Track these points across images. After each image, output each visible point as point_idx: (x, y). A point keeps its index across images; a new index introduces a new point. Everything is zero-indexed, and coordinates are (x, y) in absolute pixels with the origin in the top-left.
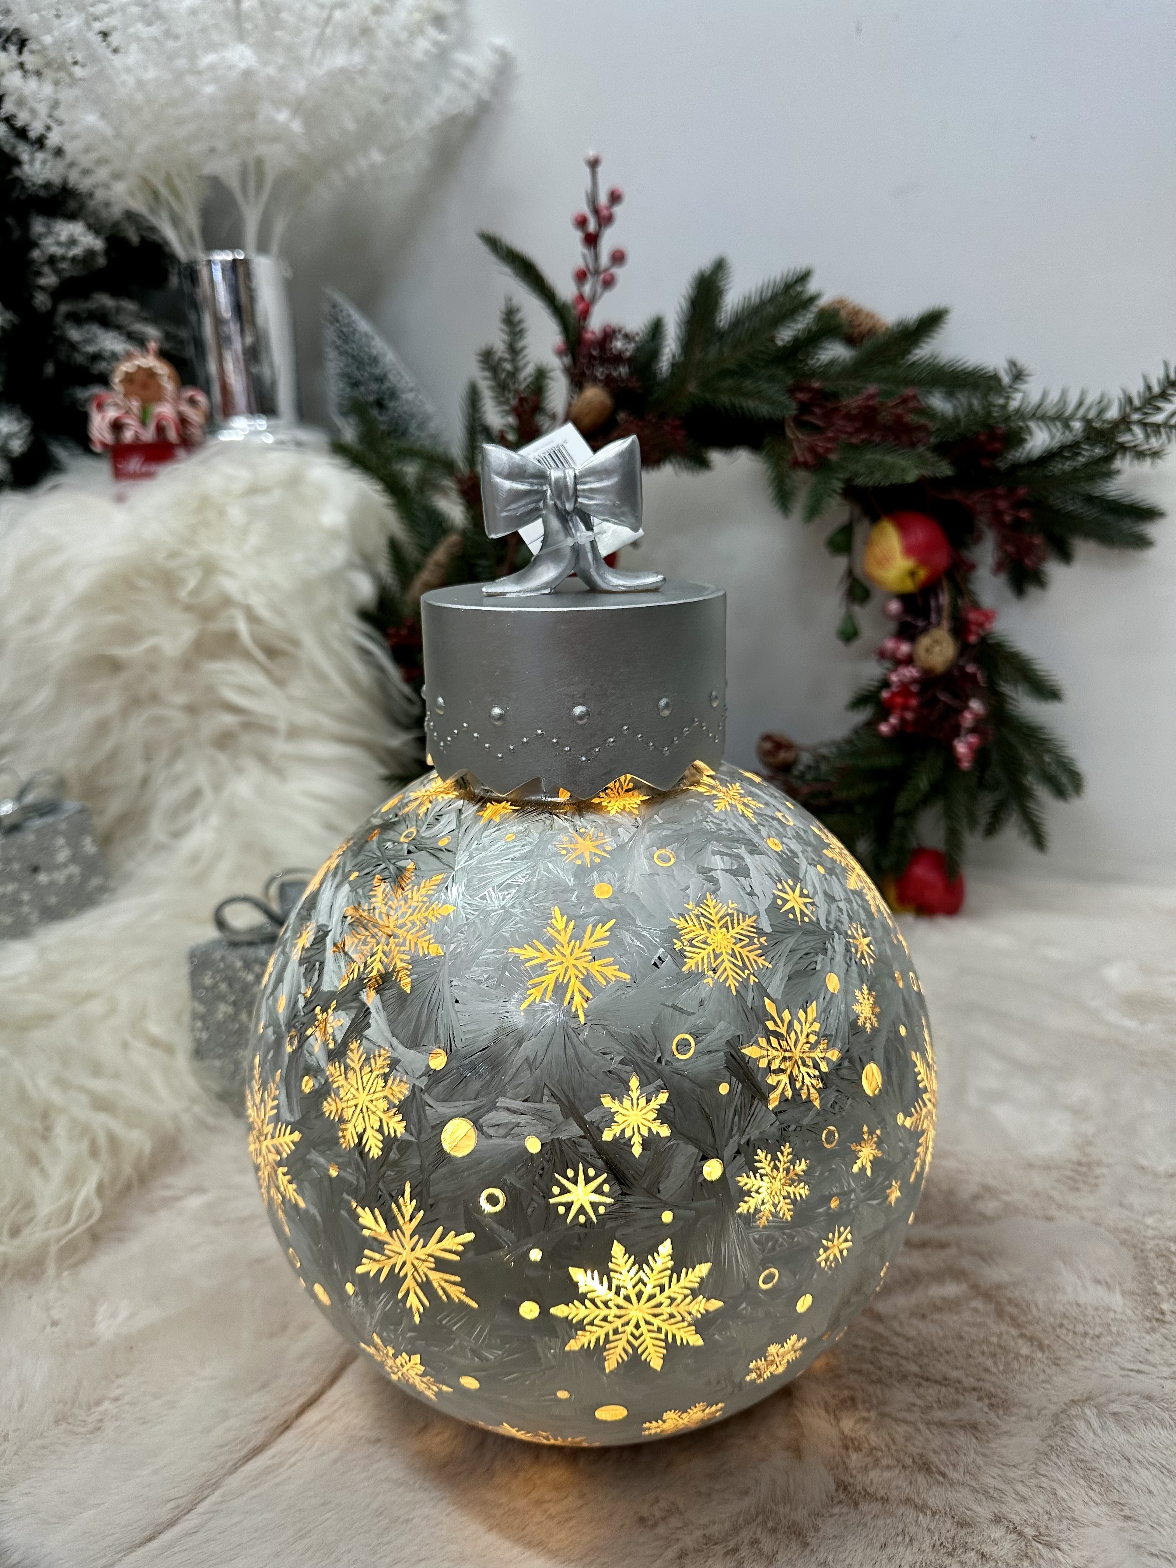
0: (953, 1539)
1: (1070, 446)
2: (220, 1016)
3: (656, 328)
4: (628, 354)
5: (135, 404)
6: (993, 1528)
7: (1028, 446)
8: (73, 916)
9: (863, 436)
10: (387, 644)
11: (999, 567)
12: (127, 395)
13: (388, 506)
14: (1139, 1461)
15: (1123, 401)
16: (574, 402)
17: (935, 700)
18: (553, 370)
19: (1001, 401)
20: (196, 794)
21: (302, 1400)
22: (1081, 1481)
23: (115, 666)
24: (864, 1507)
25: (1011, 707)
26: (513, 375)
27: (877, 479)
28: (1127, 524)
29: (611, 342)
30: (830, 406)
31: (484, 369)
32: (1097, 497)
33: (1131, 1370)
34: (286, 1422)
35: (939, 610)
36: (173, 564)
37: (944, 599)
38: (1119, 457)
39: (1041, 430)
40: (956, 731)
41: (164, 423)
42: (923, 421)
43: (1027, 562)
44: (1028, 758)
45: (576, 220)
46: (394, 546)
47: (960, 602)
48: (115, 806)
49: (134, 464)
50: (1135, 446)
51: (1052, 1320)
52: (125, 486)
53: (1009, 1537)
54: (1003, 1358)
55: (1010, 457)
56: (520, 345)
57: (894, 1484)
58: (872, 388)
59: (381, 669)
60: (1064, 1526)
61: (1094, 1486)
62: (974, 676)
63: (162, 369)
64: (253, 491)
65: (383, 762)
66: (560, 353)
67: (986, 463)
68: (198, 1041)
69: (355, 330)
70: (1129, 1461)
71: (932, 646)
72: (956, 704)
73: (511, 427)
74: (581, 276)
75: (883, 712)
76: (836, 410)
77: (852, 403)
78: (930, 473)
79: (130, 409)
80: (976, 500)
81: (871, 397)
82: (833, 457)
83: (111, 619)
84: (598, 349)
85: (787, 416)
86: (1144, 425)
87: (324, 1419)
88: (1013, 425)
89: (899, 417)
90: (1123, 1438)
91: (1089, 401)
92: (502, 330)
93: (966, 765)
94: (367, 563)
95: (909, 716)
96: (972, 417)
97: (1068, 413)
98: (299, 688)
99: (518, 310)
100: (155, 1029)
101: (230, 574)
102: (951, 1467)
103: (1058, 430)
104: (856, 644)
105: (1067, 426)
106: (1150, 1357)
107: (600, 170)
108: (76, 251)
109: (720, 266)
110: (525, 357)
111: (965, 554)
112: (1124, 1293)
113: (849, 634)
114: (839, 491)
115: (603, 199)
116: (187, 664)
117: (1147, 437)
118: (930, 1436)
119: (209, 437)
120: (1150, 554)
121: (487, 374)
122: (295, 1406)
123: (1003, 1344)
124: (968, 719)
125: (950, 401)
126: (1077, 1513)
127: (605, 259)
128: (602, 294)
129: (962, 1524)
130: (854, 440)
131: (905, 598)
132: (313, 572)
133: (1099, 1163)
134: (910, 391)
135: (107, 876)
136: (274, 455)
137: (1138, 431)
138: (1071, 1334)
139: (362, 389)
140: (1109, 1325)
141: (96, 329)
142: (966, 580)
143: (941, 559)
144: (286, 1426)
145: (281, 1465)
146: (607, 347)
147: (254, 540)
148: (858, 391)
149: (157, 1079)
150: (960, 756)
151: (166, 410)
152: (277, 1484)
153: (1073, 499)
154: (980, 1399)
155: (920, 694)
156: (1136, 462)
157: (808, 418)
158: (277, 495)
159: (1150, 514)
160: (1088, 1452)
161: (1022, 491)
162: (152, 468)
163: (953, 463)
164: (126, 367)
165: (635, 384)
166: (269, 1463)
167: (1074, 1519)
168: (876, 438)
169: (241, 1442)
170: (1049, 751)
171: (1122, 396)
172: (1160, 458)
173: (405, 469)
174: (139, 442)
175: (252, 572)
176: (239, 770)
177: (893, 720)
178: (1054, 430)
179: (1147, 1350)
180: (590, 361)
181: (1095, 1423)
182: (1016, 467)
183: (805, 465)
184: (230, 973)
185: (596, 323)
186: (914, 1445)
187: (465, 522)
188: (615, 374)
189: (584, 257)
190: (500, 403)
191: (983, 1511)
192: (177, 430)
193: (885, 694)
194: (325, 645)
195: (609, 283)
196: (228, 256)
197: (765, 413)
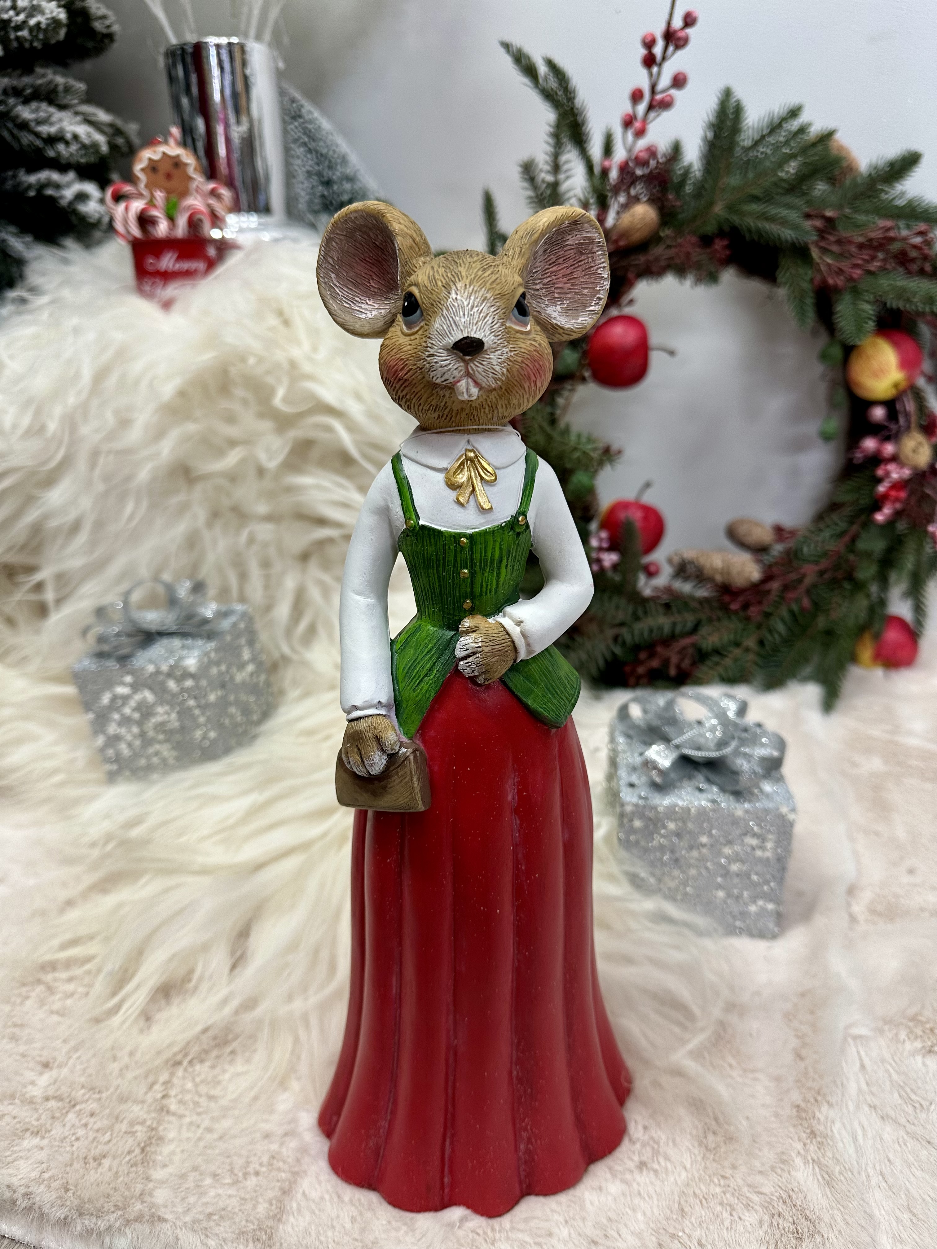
3: (676, 149)
5: (159, 195)
9: (879, 264)
12: (150, 186)
26: (553, 187)
31: (525, 180)
35: (907, 414)
37: (910, 405)
41: (196, 217)
45: (646, 40)
49: (166, 261)
56: (562, 159)
63: (188, 158)
69: (319, 127)
71: (916, 447)
74: (636, 96)
79: (155, 200)
85: (810, 242)
92: (548, 143)
95: (898, 506)
108: (39, 19)
109: (727, 93)
115: (678, 22)
130: (872, 267)
131: (888, 404)
139: (335, 187)
151: (197, 202)
157: (827, 244)
162: (192, 267)
164: (148, 155)
168: (889, 266)
174: (173, 239)
177: (885, 509)
183: (835, 288)
189: (641, 78)
193: (879, 488)
195: (666, 105)
196: (224, 41)
197: (789, 238)
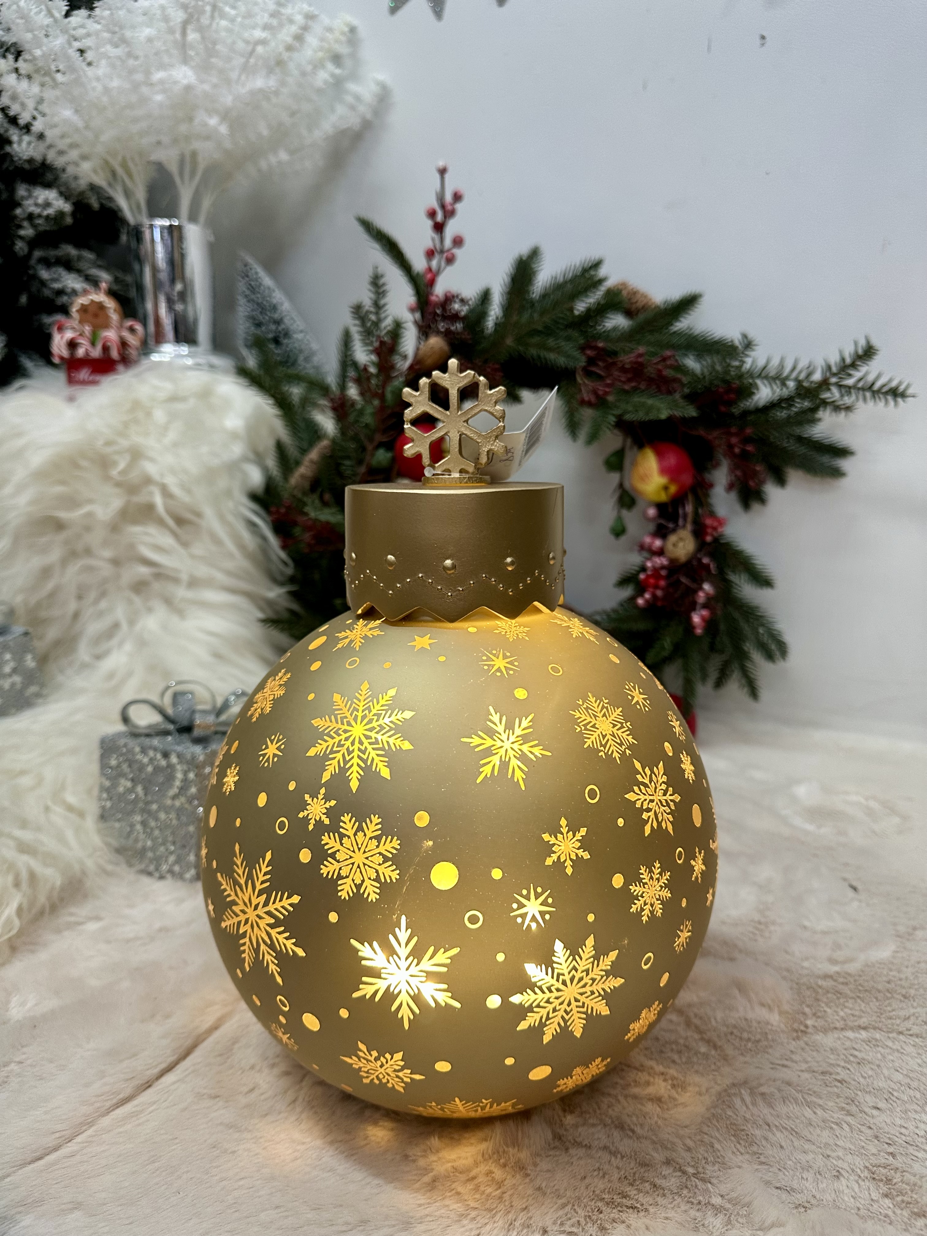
0: (634, 1174)
1: (786, 399)
2: (121, 789)
3: (485, 297)
4: (463, 314)
5: (87, 329)
6: (664, 1168)
7: (756, 398)
8: (14, 714)
9: (633, 384)
10: (269, 519)
11: (730, 487)
12: (81, 322)
13: (277, 416)
14: (776, 1126)
15: (825, 369)
16: (421, 346)
17: (679, 582)
18: (406, 322)
19: (736, 363)
20: (116, 626)
21: (163, 1066)
22: (733, 1138)
23: (59, 526)
24: (572, 1151)
25: (735, 591)
26: (376, 324)
27: (641, 416)
28: (825, 459)
29: (451, 304)
30: (610, 360)
31: (355, 318)
32: (806, 438)
33: (779, 1065)
34: (148, 1082)
35: (685, 516)
36: (108, 450)
37: (689, 508)
38: (821, 409)
39: (765, 386)
40: (693, 606)
41: (109, 344)
42: (679, 376)
43: (751, 483)
44: (746, 629)
45: (428, 212)
46: (280, 447)
47: (700, 511)
48: (52, 633)
49: (84, 374)
50: (833, 402)
51: (725, 1029)
52: (76, 390)
53: (675, 1174)
54: (686, 1054)
55: (742, 405)
56: (382, 302)
57: (596, 1136)
58: (641, 349)
59: (264, 538)
60: (716, 1167)
61: (741, 1142)
62: (708, 566)
63: (110, 304)
64: (174, 399)
65: (261, 609)
66: (412, 310)
67: (723, 409)
68: (103, 808)
69: (260, 284)
70: (769, 1126)
71: (677, 542)
72: (694, 586)
73: (373, 363)
74: (430, 254)
75: (641, 589)
76: (614, 364)
77: (627, 359)
78: (681, 414)
79: (84, 332)
80: (714, 435)
81: (640, 355)
82: (610, 398)
83: (59, 489)
84: (441, 309)
85: (578, 367)
86: (840, 386)
87: (178, 1081)
88: (745, 381)
89: (660, 371)
90: (766, 1111)
91: (800, 367)
92: (370, 290)
93: (699, 631)
94: (258, 459)
95: (659, 593)
96: (713, 374)
97: (785, 374)
98: (198, 549)
99: (382, 276)
100: (71, 799)
101: (152, 460)
102: (638, 1127)
103: (778, 387)
104: (623, 538)
105: (784, 384)
106: (793, 1057)
107: (447, 176)
108: (50, 211)
109: (535, 253)
110: (386, 311)
111: (707, 476)
112: (781, 1013)
113: (619, 531)
114: (613, 423)
115: (448, 198)
116: (115, 528)
117: (842, 396)
118: (626, 1104)
119: (143, 357)
120: (844, 482)
121: (357, 322)
122: (156, 1071)
123: (687, 1044)
124: (701, 597)
125: (700, 362)
126: (727, 1159)
127: (448, 243)
128: (445, 268)
129: (644, 1165)
130: (626, 387)
131: (661, 507)
132: (215, 462)
133: (774, 923)
134: (668, 353)
135: (42, 685)
136: (191, 373)
137: (834, 390)
138: (738, 1040)
139: (263, 328)
140: (766, 1033)
141: (61, 271)
142: (707, 495)
143: (687, 479)
144: (148, 1085)
145: (142, 1111)
146: (448, 308)
147: (172, 436)
148: (631, 351)
149: (70, 835)
150: (695, 624)
151: (111, 335)
152: (139, 1125)
153: (788, 438)
154: (665, 1080)
155: (667, 578)
156: (834, 414)
157: (594, 369)
158: (192, 402)
159: (843, 452)
160: (739, 1118)
161: (749, 431)
162: (98, 378)
163: (699, 408)
164: (82, 300)
165: (467, 336)
166: (134, 1109)
167: (724, 1164)
168: (643, 386)
169: (113, 1094)
170: (763, 625)
171: (823, 364)
172: (851, 411)
173: (291, 390)
174: (90, 358)
175: (169, 459)
176: (150, 610)
177: (647, 596)
178: (775, 387)
179: (792, 1051)
180: (434, 317)
181: (748, 1099)
182: (746, 413)
183: (590, 404)
184: (130, 756)
185: (440, 290)
186: (613, 1110)
187: (335, 431)
188: (453, 328)
189: (433, 240)
190: (366, 344)
191: (658, 1156)
192: (119, 350)
193: (642, 576)
194: (222, 518)
195: (450, 261)
196: (166, 222)
197: (562, 363)
